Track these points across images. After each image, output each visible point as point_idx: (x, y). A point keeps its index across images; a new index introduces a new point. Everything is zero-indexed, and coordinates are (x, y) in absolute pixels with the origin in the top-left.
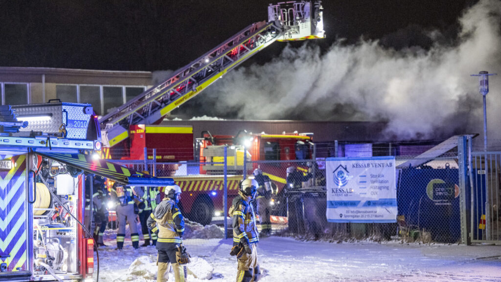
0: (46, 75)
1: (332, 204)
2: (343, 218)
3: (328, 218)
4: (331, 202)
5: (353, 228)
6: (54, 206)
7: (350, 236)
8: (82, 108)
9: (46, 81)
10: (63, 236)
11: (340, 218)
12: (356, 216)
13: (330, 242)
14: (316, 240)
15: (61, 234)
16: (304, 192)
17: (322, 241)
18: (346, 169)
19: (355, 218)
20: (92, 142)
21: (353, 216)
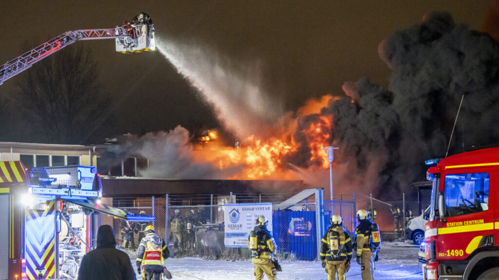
0: (13, 147)
1: (229, 235)
2: (236, 244)
3: (225, 244)
4: (228, 234)
5: (243, 251)
6: (70, 235)
7: (241, 256)
8: (90, 169)
9: (13, 152)
10: (76, 255)
11: (234, 245)
12: (244, 243)
13: (227, 260)
14: (217, 259)
15: (74, 254)
16: (208, 227)
17: (221, 261)
18: (238, 211)
19: (244, 245)
20: (96, 192)
21: (243, 243)
